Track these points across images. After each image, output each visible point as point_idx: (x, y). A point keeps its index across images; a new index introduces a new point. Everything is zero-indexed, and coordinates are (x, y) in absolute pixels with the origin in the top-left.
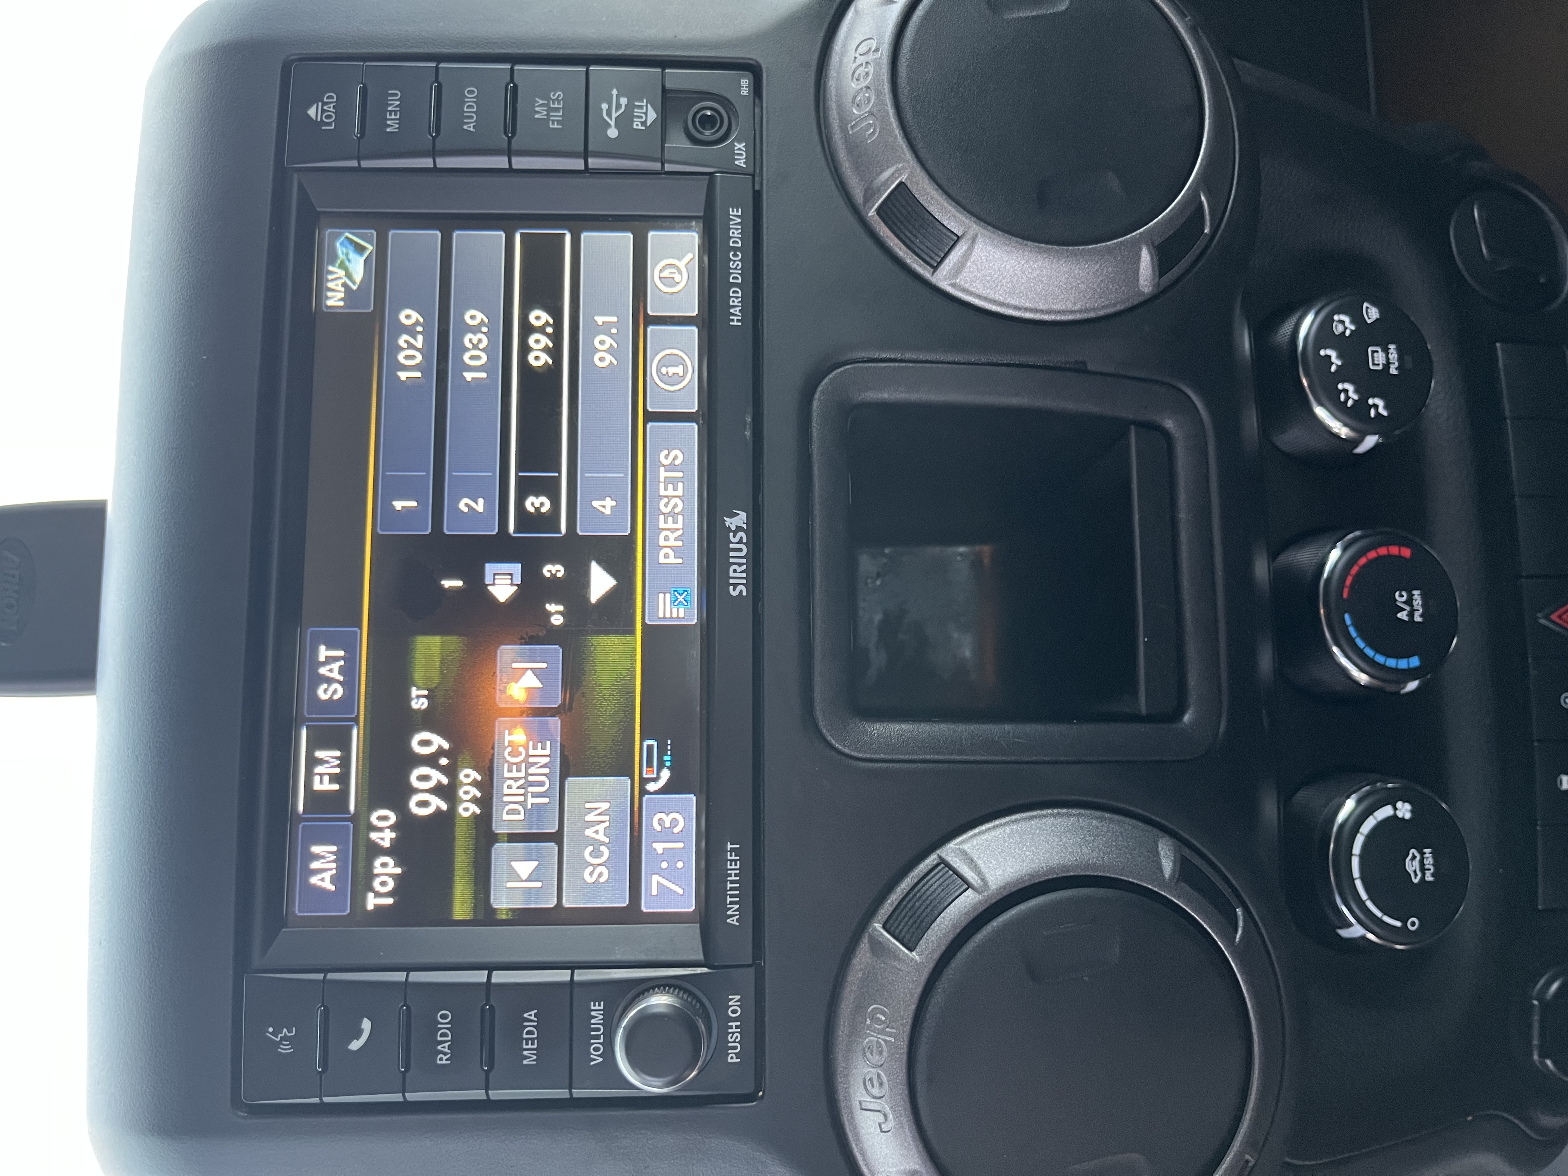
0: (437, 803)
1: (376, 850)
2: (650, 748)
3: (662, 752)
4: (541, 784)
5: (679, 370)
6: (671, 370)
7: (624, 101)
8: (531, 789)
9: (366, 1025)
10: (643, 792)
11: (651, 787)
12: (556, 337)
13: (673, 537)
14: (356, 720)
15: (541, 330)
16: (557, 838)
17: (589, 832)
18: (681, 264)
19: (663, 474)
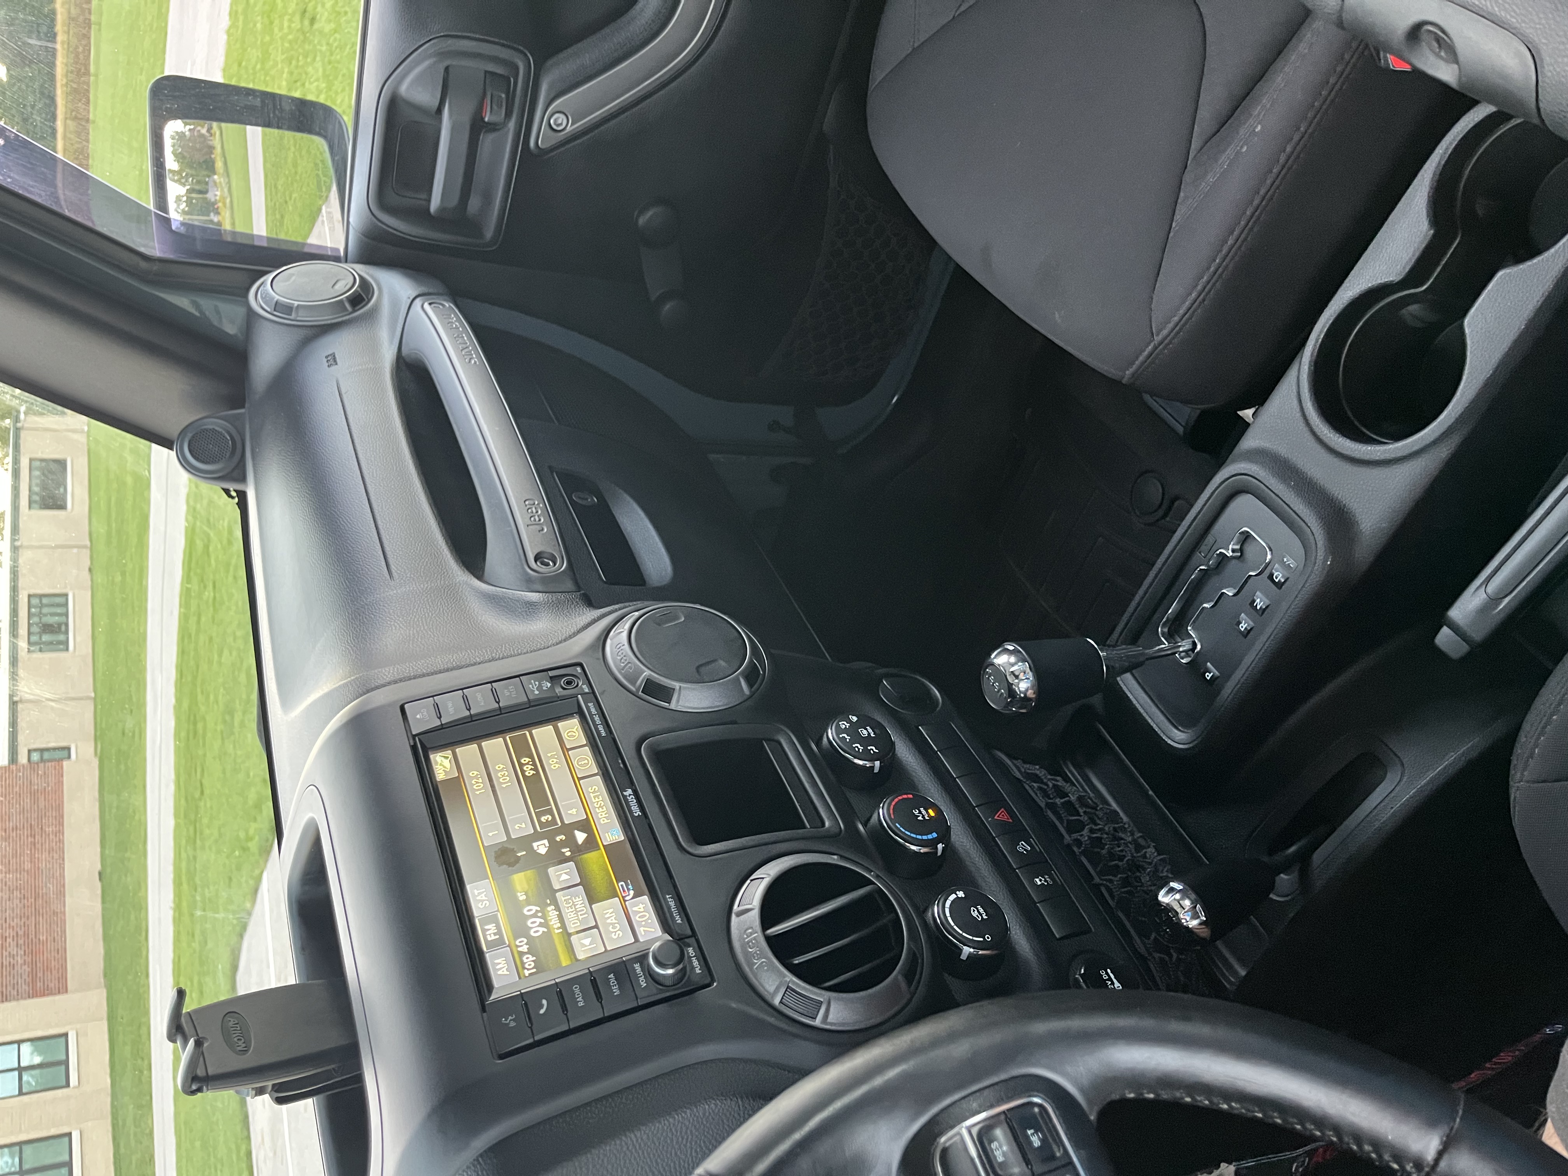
0: (542, 930)
1: (521, 954)
2: (622, 886)
3: (627, 885)
4: (583, 910)
5: (586, 761)
6: (583, 763)
7: (537, 683)
8: (579, 913)
9: (544, 1002)
10: (625, 901)
11: (627, 898)
12: (534, 764)
13: (603, 814)
14: (498, 911)
15: (527, 764)
16: (596, 927)
17: (609, 921)
18: (574, 730)
19: (592, 795)
